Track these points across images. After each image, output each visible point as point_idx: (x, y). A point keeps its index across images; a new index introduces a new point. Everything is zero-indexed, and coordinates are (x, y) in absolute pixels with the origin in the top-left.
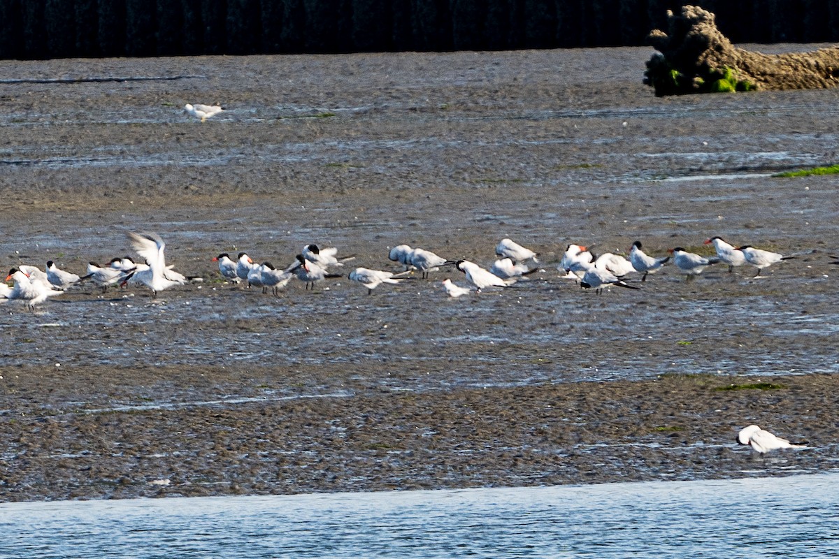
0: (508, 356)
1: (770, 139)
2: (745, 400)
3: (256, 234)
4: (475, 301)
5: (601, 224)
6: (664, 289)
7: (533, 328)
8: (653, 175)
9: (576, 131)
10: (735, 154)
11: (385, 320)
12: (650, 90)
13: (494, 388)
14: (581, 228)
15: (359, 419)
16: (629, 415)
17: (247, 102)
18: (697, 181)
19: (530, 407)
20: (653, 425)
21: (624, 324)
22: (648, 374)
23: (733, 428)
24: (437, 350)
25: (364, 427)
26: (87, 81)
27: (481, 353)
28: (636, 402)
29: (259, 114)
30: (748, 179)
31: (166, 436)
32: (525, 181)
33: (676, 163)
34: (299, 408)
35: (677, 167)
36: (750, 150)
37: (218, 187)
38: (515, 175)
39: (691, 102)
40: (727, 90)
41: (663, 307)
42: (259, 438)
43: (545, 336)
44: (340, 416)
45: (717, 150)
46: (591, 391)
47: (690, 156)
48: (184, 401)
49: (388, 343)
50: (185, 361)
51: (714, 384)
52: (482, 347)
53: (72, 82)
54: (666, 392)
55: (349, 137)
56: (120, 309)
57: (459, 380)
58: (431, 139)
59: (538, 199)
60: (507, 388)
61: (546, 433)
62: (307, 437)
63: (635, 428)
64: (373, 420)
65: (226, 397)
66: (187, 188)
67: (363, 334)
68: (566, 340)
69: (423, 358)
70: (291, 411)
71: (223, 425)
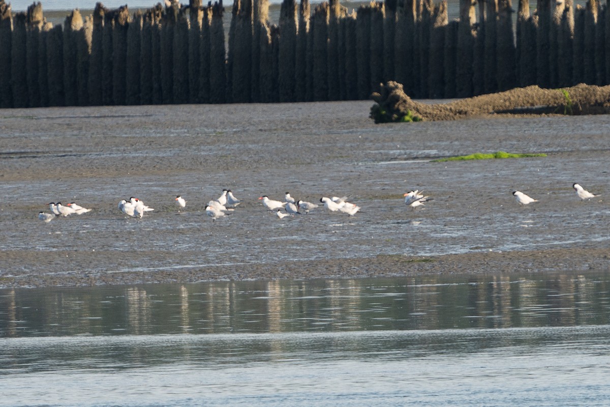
1: (429, 144)
2: (417, 267)
3: (188, 188)
5: (350, 184)
6: (379, 214)
7: (317, 233)
9: (337, 140)
11: (248, 229)
12: (372, 121)
17: (183, 127)
18: (394, 164)
19: (316, 270)
22: (372, 255)
24: (272, 243)
26: (108, 116)
27: (293, 244)
28: (366, 268)
29: (188, 132)
30: (418, 163)
32: (314, 164)
33: (385, 155)
34: (207, 271)
35: (385, 157)
36: (419, 149)
37: (169, 166)
38: (309, 161)
39: (391, 127)
40: (408, 121)
41: (378, 223)
43: (322, 237)
45: (404, 149)
47: (391, 152)
49: (250, 240)
53: (101, 117)
54: (380, 263)
55: (231, 143)
56: (123, 224)
57: (283, 257)
58: (269, 144)
59: (320, 172)
64: (242, 276)
67: (238, 235)
70: (204, 272)
71: (172, 278)
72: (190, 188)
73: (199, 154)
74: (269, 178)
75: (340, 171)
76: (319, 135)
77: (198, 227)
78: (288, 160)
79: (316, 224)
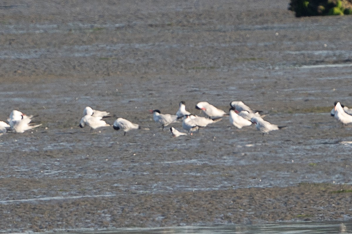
0: (207, 172)
2: (349, 199)
3: (57, 100)
4: (188, 140)
5: (263, 93)
6: (300, 132)
7: (222, 155)
8: (294, 64)
9: (248, 38)
10: (343, 52)
11: (134, 151)
12: (292, 14)
13: (199, 191)
14: (251, 96)
15: (118, 210)
16: (280, 207)
17: (51, 22)
18: (321, 68)
19: (221, 202)
20: (295, 214)
21: (276, 153)
23: (342, 215)
24: (165, 169)
25: (121, 214)
27: (191, 170)
28: (284, 200)
29: (58, 28)
31: (3, 220)
32: (218, 68)
33: (308, 57)
35: (309, 59)
37: (34, 71)
38: (211, 64)
39: (316, 21)
40: (338, 14)
41: (300, 143)
42: (59, 221)
43: (229, 160)
44: (107, 208)
45: (332, 49)
46: (257, 193)
47: (317, 53)
48: (14, 199)
49: (137, 164)
50: (14, 176)
51: (331, 189)
52: (192, 166)
54: (302, 194)
57: (178, 186)
58: (161, 43)
59: (225, 79)
60: (207, 191)
61: (230, 218)
62: (87, 221)
63: (283, 215)
64: (127, 210)
65: (39, 196)
66: (15, 72)
67: (121, 159)
68: (242, 162)
69: (157, 174)
70: (78, 205)
71: (37, 213)
72: (61, 99)
73: (72, 55)
74: (162, 86)
75: (251, 78)
76: (224, 32)
77: (71, 148)
78: (186, 64)
79: (221, 144)
